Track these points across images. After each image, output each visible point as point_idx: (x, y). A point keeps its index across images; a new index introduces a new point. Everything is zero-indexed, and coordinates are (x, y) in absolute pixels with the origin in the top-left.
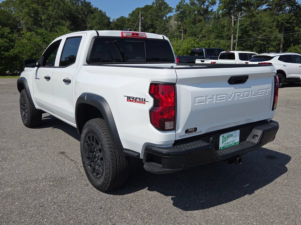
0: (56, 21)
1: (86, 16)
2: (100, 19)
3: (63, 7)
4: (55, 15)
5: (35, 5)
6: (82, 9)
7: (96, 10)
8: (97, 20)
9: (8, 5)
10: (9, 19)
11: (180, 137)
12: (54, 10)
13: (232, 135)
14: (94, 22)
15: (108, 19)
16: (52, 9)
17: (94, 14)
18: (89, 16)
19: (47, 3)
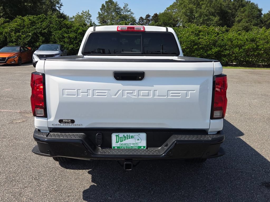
0: (206, 18)
1: (236, 10)
2: (250, 12)
3: (215, 4)
4: (206, 12)
5: (192, 5)
6: (234, 4)
7: (248, 3)
8: (246, 13)
9: (173, 8)
10: (170, 19)
11: (53, 125)
12: (206, 8)
13: (132, 137)
14: (243, 15)
15: (260, 11)
16: (205, 7)
17: (245, 7)
18: (240, 10)
19: (201, 3)
